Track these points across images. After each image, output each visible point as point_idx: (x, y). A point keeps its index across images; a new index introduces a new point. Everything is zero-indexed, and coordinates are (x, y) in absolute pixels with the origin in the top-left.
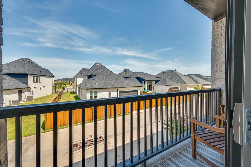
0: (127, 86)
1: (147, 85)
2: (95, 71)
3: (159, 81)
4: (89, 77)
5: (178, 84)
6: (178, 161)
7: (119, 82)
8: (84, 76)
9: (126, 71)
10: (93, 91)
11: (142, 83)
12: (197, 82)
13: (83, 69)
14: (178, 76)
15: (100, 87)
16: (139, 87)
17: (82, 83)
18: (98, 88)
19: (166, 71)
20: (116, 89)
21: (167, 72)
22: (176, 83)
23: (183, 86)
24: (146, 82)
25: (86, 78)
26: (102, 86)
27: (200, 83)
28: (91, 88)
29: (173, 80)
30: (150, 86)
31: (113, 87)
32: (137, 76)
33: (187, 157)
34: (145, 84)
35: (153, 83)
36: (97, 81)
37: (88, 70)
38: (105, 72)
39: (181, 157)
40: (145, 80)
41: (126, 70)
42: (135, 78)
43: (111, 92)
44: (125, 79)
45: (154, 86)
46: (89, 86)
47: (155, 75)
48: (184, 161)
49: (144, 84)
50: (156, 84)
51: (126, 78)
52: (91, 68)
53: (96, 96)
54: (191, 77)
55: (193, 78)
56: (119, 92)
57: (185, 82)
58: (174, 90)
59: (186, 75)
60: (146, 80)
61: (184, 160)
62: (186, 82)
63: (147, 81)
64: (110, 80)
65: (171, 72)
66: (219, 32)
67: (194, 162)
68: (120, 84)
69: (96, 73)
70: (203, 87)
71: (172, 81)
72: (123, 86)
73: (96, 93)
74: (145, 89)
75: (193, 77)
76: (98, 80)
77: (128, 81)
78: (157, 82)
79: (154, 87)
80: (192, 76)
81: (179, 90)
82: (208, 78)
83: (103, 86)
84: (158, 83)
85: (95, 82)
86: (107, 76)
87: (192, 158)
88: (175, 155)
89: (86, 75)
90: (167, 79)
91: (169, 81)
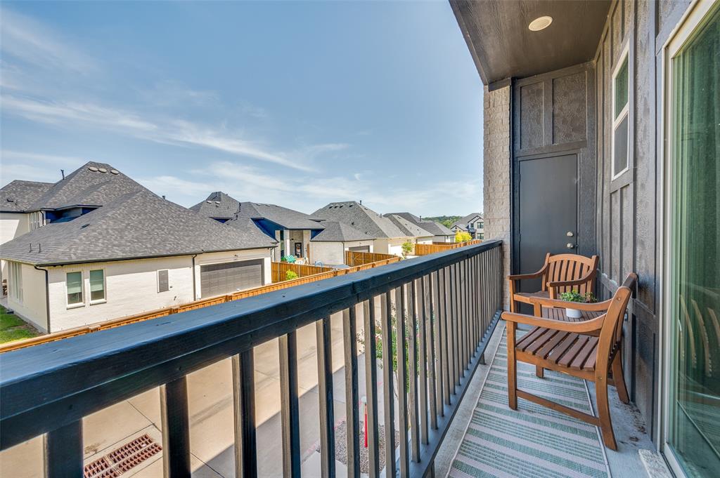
0: (228, 248)
1: (288, 241)
2: (86, 193)
3: (322, 230)
4: (56, 215)
5: (368, 237)
6: (491, 428)
7: (199, 235)
8: (23, 212)
9: (220, 201)
10: (86, 271)
11: (274, 238)
12: (407, 233)
13: (15, 183)
14: (367, 216)
15: (120, 255)
16: (268, 248)
17: (17, 240)
18: (107, 257)
19: (339, 203)
20: (189, 259)
21: (341, 207)
22: (363, 236)
23: (380, 240)
24: (287, 233)
25: (40, 220)
26: (128, 249)
27: (412, 235)
28: (74, 259)
29: (355, 227)
30: (296, 244)
31: (175, 253)
32: (256, 216)
33: (499, 411)
34: (282, 238)
35: (307, 237)
36: (100, 234)
37: (46, 190)
38: (138, 199)
39: (491, 416)
40: (282, 229)
41: (216, 197)
42: (251, 222)
43: (169, 270)
44: (220, 224)
45: (308, 245)
46: (63, 253)
47: (309, 213)
48: (500, 422)
49: (279, 239)
50: (314, 239)
51: (223, 220)
52: (65, 180)
53: (98, 288)
54: (394, 220)
55: (399, 223)
56: (198, 268)
57: (383, 233)
58: (361, 253)
59: (384, 216)
60: (287, 229)
61: (499, 420)
62: (385, 232)
63: (290, 230)
64: (160, 228)
65: (351, 206)
66: (498, 116)
67: (518, 416)
68: (203, 242)
69: (92, 203)
70: (419, 243)
71: (353, 229)
72: (215, 248)
73: (98, 277)
74: (282, 253)
75: (398, 219)
76: (106, 229)
77: (229, 231)
78: (316, 232)
79: (310, 246)
80: (396, 217)
81: (371, 251)
82: (426, 221)
83: (131, 252)
84: (319, 236)
85: (95, 237)
86: (146, 214)
87: (509, 409)
88: (475, 416)
89: (38, 208)
90: (342, 226)
91: (347, 231)
